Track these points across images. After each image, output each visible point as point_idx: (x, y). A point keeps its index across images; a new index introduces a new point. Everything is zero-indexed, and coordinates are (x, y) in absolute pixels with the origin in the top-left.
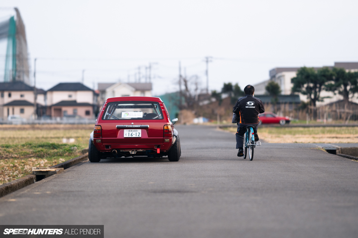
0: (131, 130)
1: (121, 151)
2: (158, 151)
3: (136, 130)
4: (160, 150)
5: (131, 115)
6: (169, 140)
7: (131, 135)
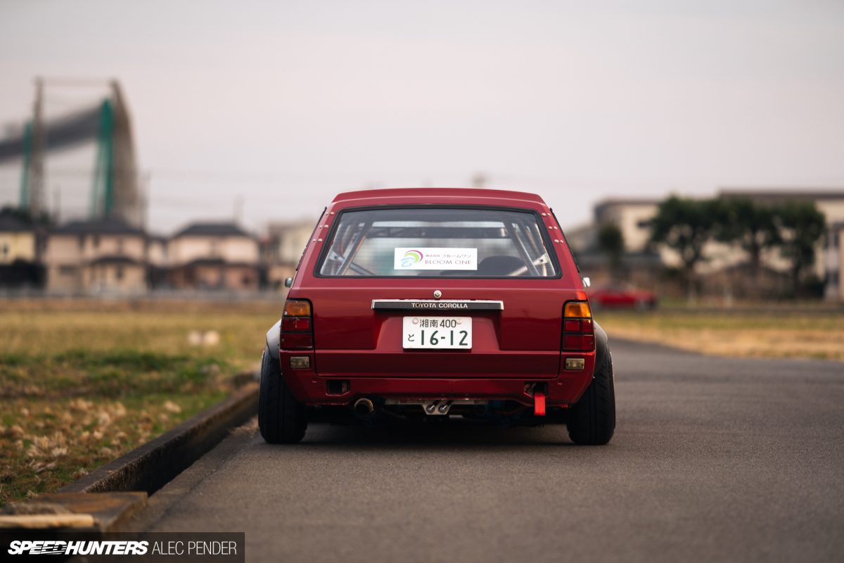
0: (430, 319)
1: (390, 402)
2: (540, 406)
3: (451, 319)
4: (547, 403)
5: (432, 259)
6: (583, 361)
7: (432, 339)
